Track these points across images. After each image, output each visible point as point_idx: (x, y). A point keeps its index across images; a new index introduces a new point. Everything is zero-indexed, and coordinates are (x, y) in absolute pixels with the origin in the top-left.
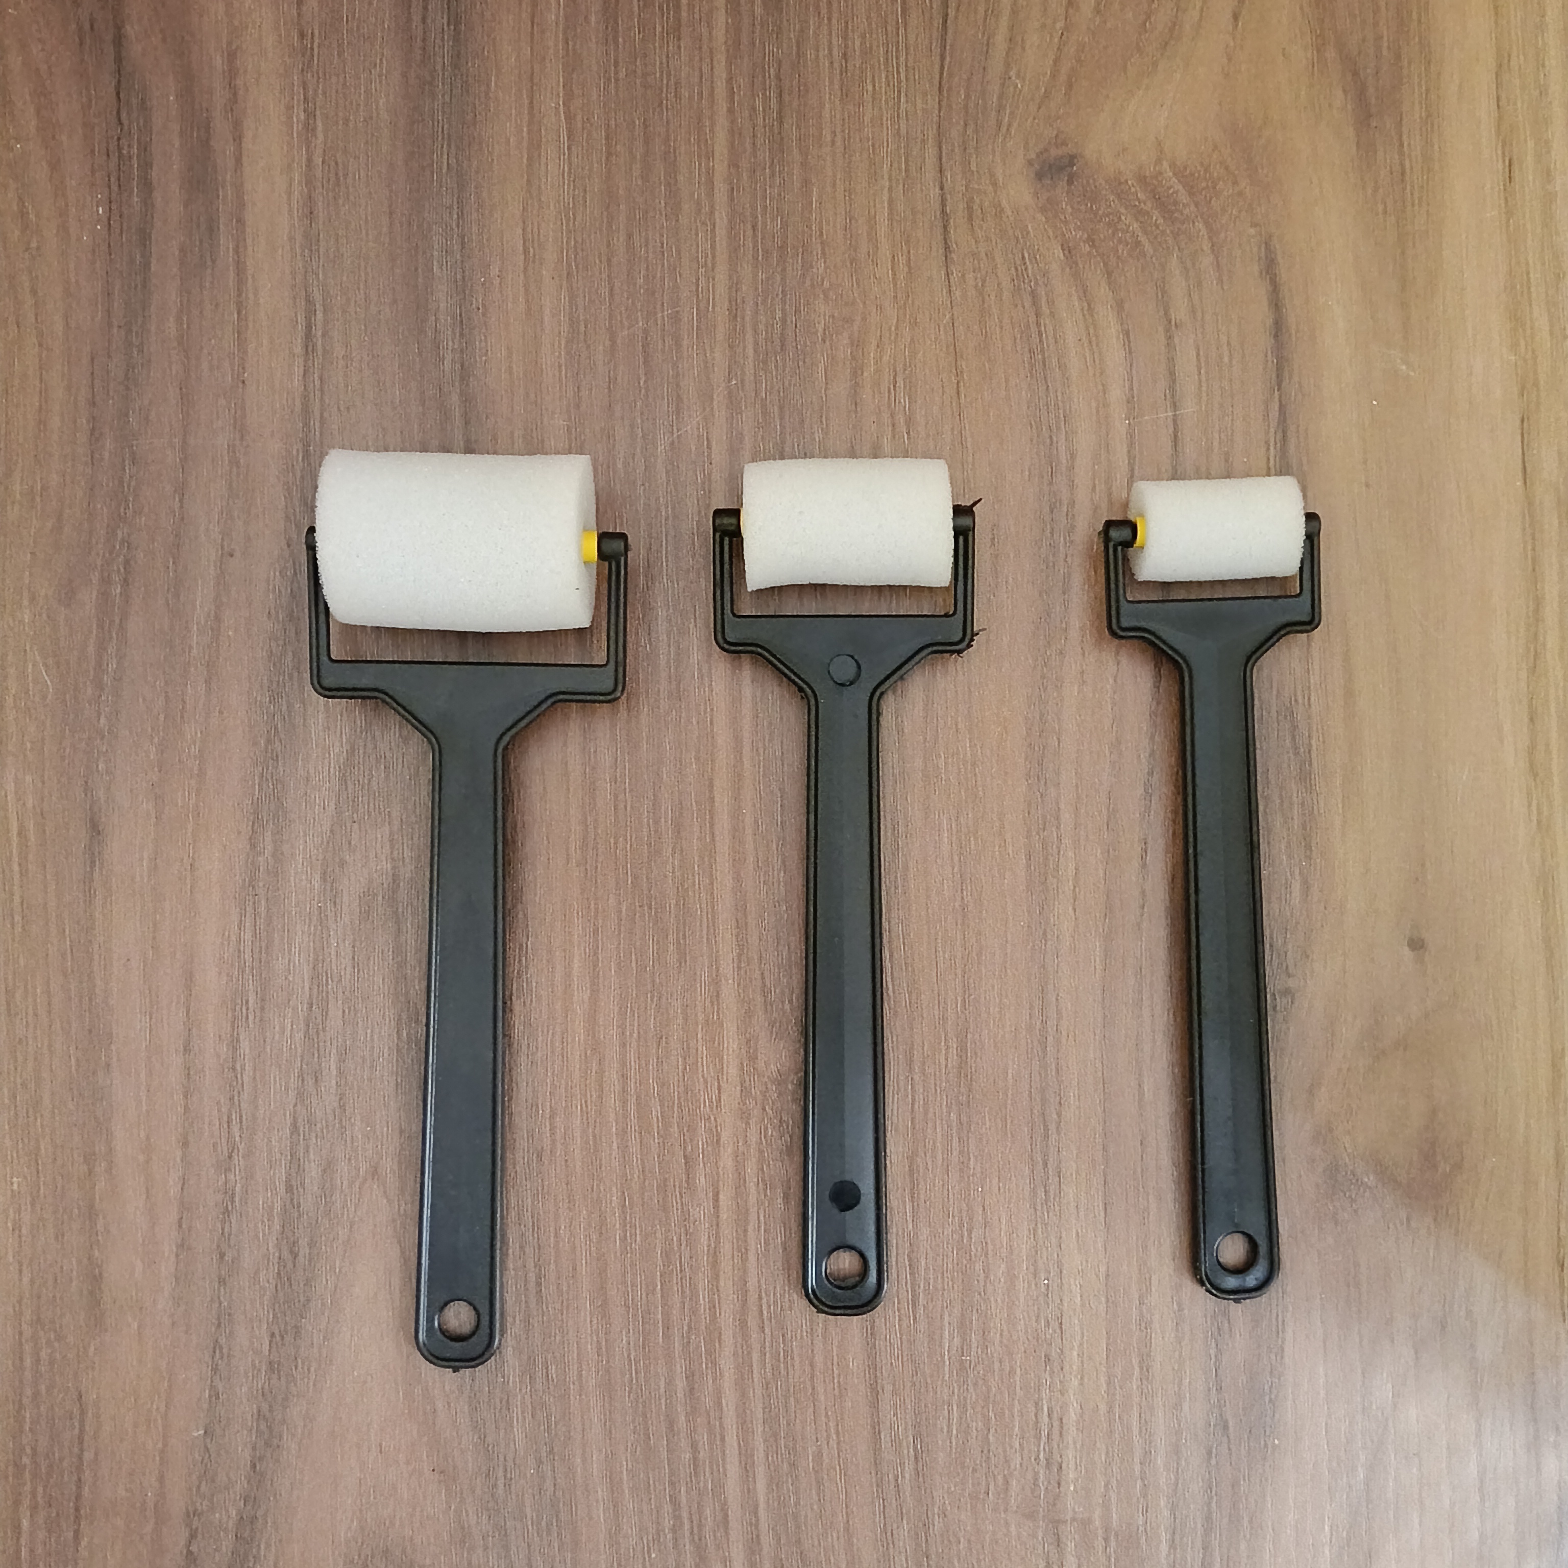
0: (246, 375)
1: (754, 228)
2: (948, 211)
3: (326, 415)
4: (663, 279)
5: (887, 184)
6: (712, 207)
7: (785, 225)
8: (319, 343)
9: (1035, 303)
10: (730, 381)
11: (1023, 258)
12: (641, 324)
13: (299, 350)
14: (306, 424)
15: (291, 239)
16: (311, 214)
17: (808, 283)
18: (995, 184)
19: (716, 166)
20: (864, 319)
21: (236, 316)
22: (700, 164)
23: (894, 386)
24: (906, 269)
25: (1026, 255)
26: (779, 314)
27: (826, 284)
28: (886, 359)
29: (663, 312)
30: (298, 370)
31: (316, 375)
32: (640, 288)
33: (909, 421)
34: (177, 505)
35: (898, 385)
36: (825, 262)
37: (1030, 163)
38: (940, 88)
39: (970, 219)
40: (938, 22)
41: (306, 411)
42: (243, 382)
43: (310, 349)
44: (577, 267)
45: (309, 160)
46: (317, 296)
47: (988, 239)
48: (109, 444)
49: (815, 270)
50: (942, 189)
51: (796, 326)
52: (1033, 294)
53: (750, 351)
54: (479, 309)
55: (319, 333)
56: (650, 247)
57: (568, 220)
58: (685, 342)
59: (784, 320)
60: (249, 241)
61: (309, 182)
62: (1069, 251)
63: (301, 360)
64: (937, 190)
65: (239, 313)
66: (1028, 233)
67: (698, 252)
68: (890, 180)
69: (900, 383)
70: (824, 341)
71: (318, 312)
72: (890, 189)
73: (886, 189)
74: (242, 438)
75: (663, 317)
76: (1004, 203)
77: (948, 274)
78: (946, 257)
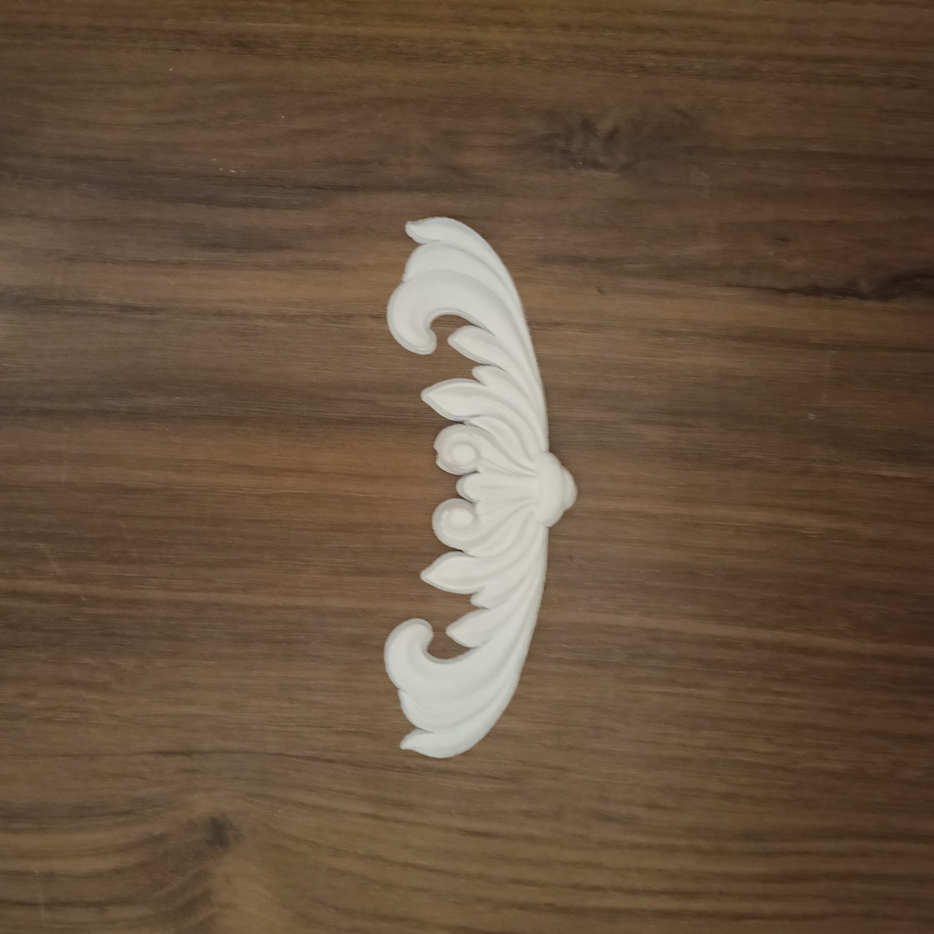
0: (109, 264)
1: (191, 619)
2: (194, 756)
3: (78, 317)
4: (160, 554)
5: (215, 714)
6: (208, 591)
7: (192, 641)
8: (130, 316)
9: (126, 813)
10: (85, 596)
11: (157, 806)
12: (129, 537)
13: (126, 301)
14: (73, 303)
15: (204, 301)
16: (220, 314)
17: (150, 655)
18: (210, 790)
21: (152, 260)
22: (239, 584)
23: (72, 711)
24: (155, 724)
25: (159, 809)
26: (129, 633)
27: (147, 667)
28: (93, 706)
30: (112, 300)
31: (106, 312)
33: (47, 720)
34: (23, 213)
35: (74, 714)
36: (164, 668)
37: (224, 815)
38: (281, 754)
39: (187, 771)
40: (329, 755)
41: (82, 304)
42: (105, 262)
43: (126, 309)
44: (171, 495)
45: (259, 316)
46: (161, 316)
47: (171, 783)
48: (69, 169)
49: (158, 660)
50: (211, 752)
51: (120, 645)
52: (131, 812)
53: (105, 612)
54: (147, 426)
55: (136, 316)
56: (183, 547)
58: (114, 567)
59: (125, 637)
60: (204, 272)
61: (245, 315)
62: (160, 839)
64: (208, 749)
65: (155, 262)
66: (174, 811)
67: (177, 579)
68: (219, 716)
69: (76, 715)
70: (110, 664)
71: (151, 316)
73: (212, 713)
74: (66, 259)
76: (196, 796)
77: (149, 753)
78: (161, 753)
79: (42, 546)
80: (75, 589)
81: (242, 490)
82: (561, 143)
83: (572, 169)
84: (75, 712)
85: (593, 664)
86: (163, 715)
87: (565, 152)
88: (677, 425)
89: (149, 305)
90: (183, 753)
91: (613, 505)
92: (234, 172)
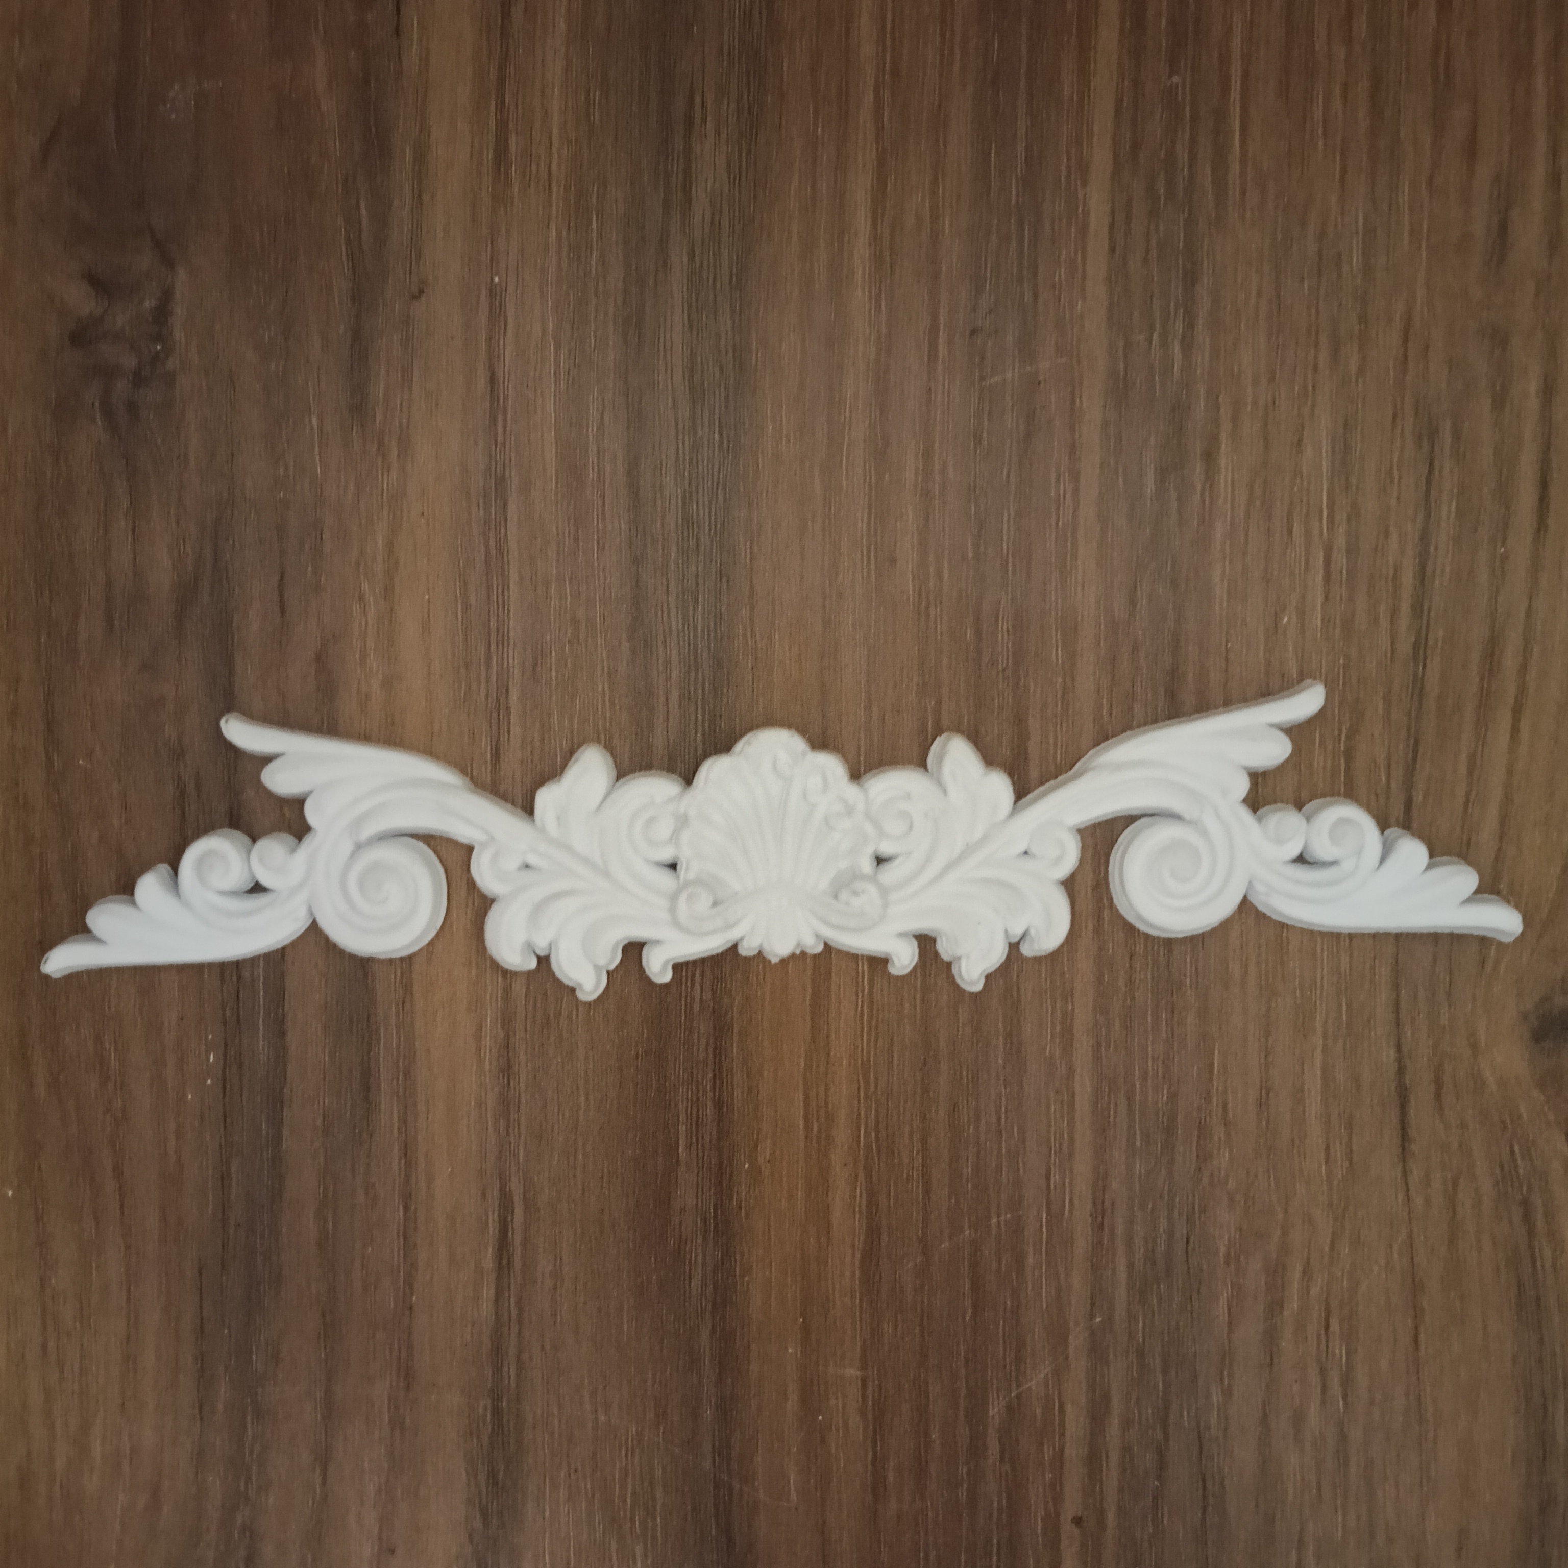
0: (414, 1298)
1: (1130, 1100)
2: (1407, 1082)
3: (525, 1356)
4: (999, 1169)
5: (1321, 1042)
6: (1071, 1070)
7: (1173, 1097)
8: (518, 1251)
9: (1527, 1216)
10: (1092, 1317)
11: (1512, 1152)
12: (967, 1232)
13: (489, 1262)
14: (498, 1369)
15: (480, 1104)
16: (507, 1070)
17: (1205, 1180)
18: (1474, 1047)
19: (1076, 1011)
20: (1285, 1233)
21: (401, 1213)
22: (1054, 1007)
23: (1327, 1331)
24: (1346, 1164)
25: (1516, 1148)
26: (1163, 1224)
27: (1232, 1184)
28: (1315, 1291)
29: (998, 1217)
30: (488, 1292)
31: (512, 1300)
32: (967, 1181)
33: (1347, 1380)
34: (318, 1480)
35: (1331, 1329)
36: (1231, 1151)
37: (1525, 1017)
39: (1438, 1096)
41: (498, 1350)
42: (411, 1308)
43: (505, 1262)
44: (879, 1151)
46: (516, 1187)
47: (1463, 1126)
48: (223, 1392)
49: (1215, 1162)
50: (1399, 1049)
51: (1188, 1242)
52: (1526, 1203)
53: (1122, 1275)
54: (740, 1208)
55: (518, 1240)
56: (983, 1122)
57: (867, 1083)
58: (1030, 1260)
59: (1171, 1234)
60: (421, 1107)
61: (506, 1020)
63: (493, 1277)
64: (1393, 1053)
65: (406, 1208)
66: (1520, 1117)
67: (1049, 1132)
68: (1325, 1036)
69: (1335, 1325)
70: (1227, 1263)
71: (516, 1210)
72: (1325, 1046)
73: (1319, 1050)
74: (408, 1388)
75: (999, 1223)
76: (1487, 1074)
77: (1405, 1173)
78: (1404, 1149)
79: (995, 1410)
80: (1077, 1340)
81: (862, 1010)
82: (121, 387)
83: (172, 363)
84: (1327, 1327)
85: (1191, 279)
86: (1328, 1148)
87: (138, 380)
88: (689, 122)
89: (493, 1214)
90: (1403, 1107)
91: (861, 249)
92: (214, 1057)
